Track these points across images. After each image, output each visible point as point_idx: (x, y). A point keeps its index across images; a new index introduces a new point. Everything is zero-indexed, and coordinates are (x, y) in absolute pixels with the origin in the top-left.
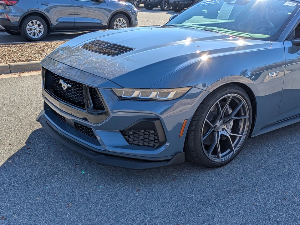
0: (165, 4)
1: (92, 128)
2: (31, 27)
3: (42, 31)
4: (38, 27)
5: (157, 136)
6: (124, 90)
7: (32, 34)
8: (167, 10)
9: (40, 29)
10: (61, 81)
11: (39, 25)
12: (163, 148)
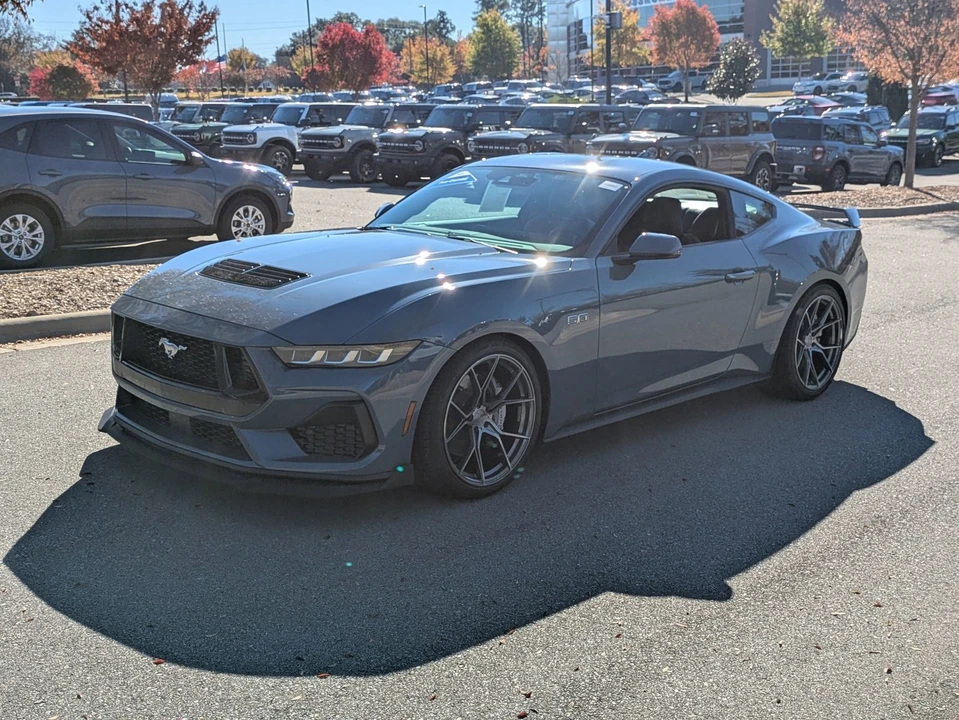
0: (361, 166)
1: (232, 425)
2: (10, 231)
3: (41, 241)
4: (30, 232)
5: (361, 435)
6: (295, 350)
7: (12, 251)
8: (367, 182)
9: (36, 236)
10: (164, 341)
11: (32, 227)
12: (374, 455)
